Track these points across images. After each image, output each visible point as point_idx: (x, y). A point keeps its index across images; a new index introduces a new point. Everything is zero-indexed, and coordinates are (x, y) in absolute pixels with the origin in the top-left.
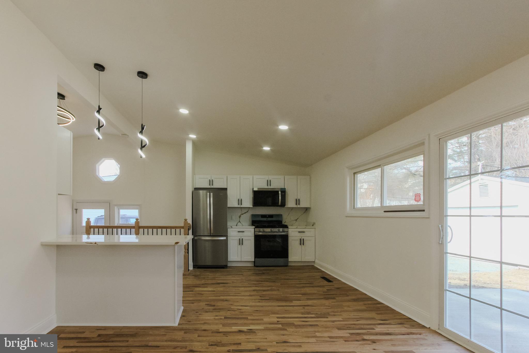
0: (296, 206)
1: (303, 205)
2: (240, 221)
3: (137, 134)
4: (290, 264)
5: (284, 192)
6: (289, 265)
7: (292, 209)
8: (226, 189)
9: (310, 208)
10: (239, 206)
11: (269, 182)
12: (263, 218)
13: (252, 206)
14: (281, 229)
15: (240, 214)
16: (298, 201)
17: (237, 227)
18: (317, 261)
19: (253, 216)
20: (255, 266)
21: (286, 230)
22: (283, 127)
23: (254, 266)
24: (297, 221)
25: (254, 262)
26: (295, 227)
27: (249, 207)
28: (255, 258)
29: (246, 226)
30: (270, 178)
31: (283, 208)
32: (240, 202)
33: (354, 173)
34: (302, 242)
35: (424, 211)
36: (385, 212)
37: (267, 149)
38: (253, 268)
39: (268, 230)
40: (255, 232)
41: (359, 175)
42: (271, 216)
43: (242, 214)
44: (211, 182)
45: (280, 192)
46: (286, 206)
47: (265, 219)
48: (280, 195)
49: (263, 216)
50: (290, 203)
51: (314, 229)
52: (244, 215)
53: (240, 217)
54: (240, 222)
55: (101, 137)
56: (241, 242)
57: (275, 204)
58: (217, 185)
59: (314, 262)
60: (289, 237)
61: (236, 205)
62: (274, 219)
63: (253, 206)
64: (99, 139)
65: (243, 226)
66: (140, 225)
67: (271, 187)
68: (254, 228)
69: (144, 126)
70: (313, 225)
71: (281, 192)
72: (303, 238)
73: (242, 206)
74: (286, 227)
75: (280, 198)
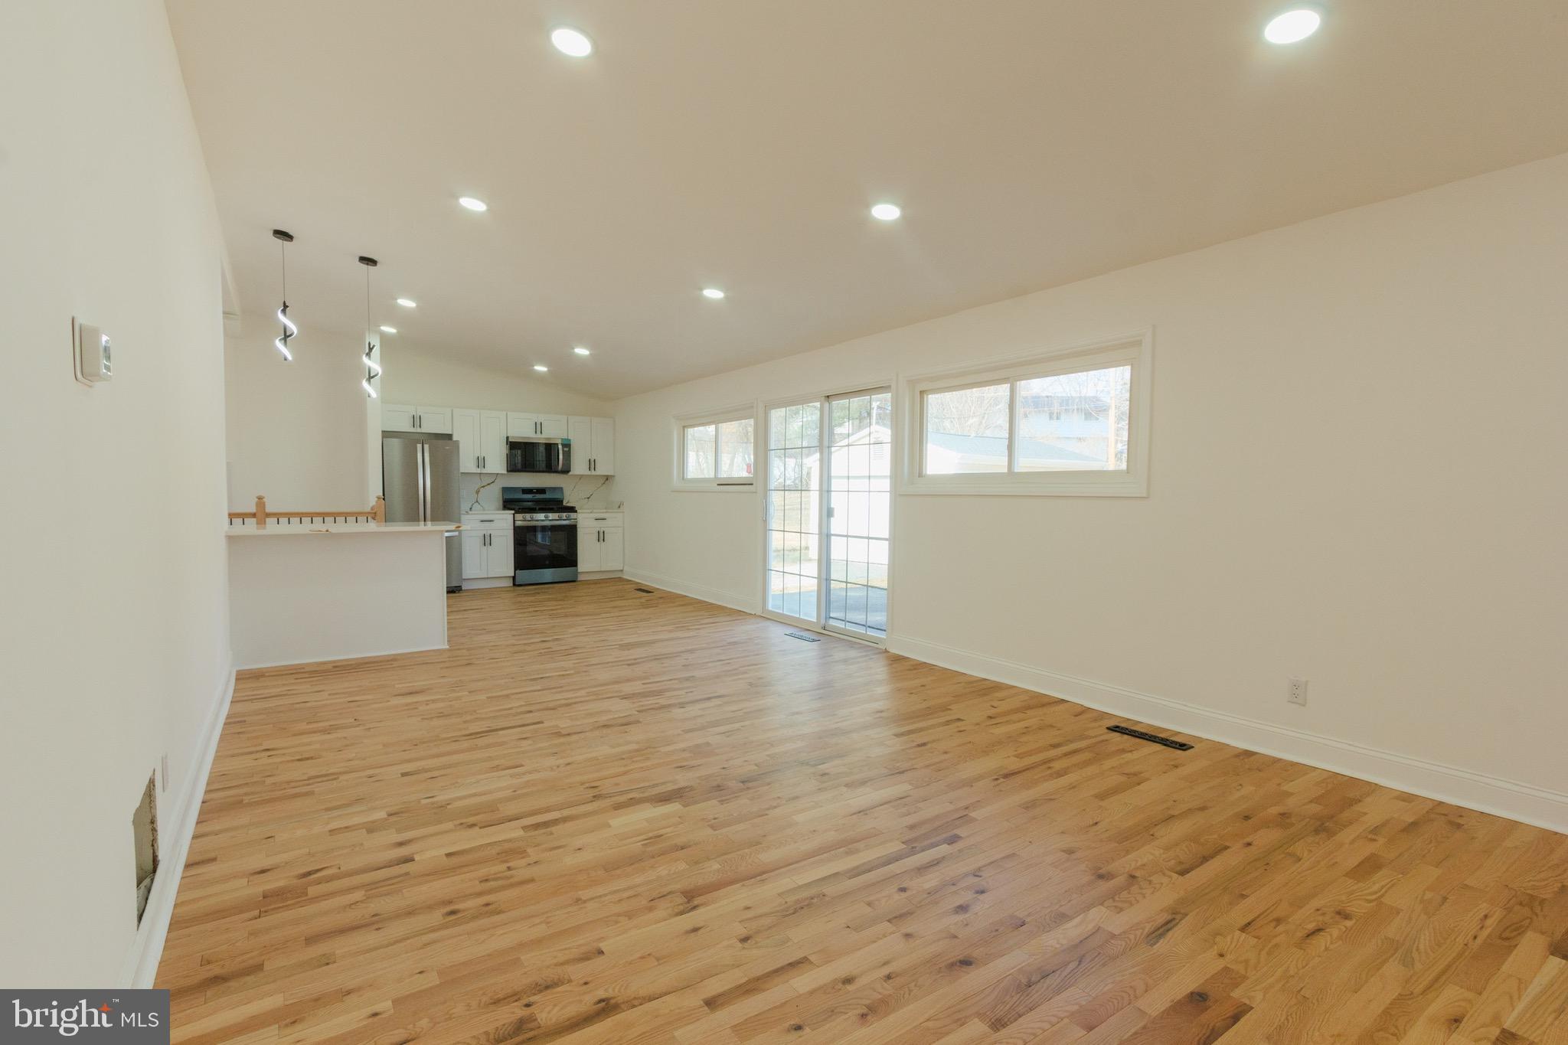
0: (589, 473)
1: (601, 470)
2: (479, 500)
3: (361, 357)
4: (581, 578)
5: (567, 445)
6: (579, 579)
7: (581, 477)
8: (449, 436)
9: (614, 476)
10: (479, 471)
11: (538, 427)
12: (525, 494)
13: (506, 472)
14: (565, 514)
15: (479, 485)
16: (593, 463)
17: (475, 512)
18: (626, 569)
19: (505, 490)
20: (514, 585)
21: (573, 515)
22: (582, 351)
23: (512, 585)
24: (592, 498)
25: (514, 578)
26: (589, 510)
27: (498, 474)
28: (515, 570)
29: (488, 510)
30: (541, 418)
31: (565, 476)
32: (481, 462)
33: (684, 427)
34: (601, 537)
35: (752, 484)
36: (718, 485)
37: (541, 368)
38: (512, 589)
39: (541, 516)
40: (514, 521)
41: (689, 429)
42: (542, 491)
43: (483, 487)
44: (416, 420)
45: (561, 447)
46: (570, 473)
47: (529, 496)
48: (561, 452)
49: (526, 491)
50: (579, 467)
51: (621, 514)
52: (486, 487)
53: (478, 492)
54: (478, 502)
55: (290, 358)
56: (487, 540)
57: (550, 468)
58: (429, 427)
59: (622, 571)
60: (578, 530)
61: (474, 470)
62: (547, 496)
63: (508, 471)
64: (286, 359)
65: (484, 510)
66: (269, 509)
67: (543, 436)
68: (514, 514)
69: (374, 346)
70: (619, 507)
71: (564, 446)
72: (603, 529)
73: (484, 471)
74: (572, 510)
75: (561, 457)
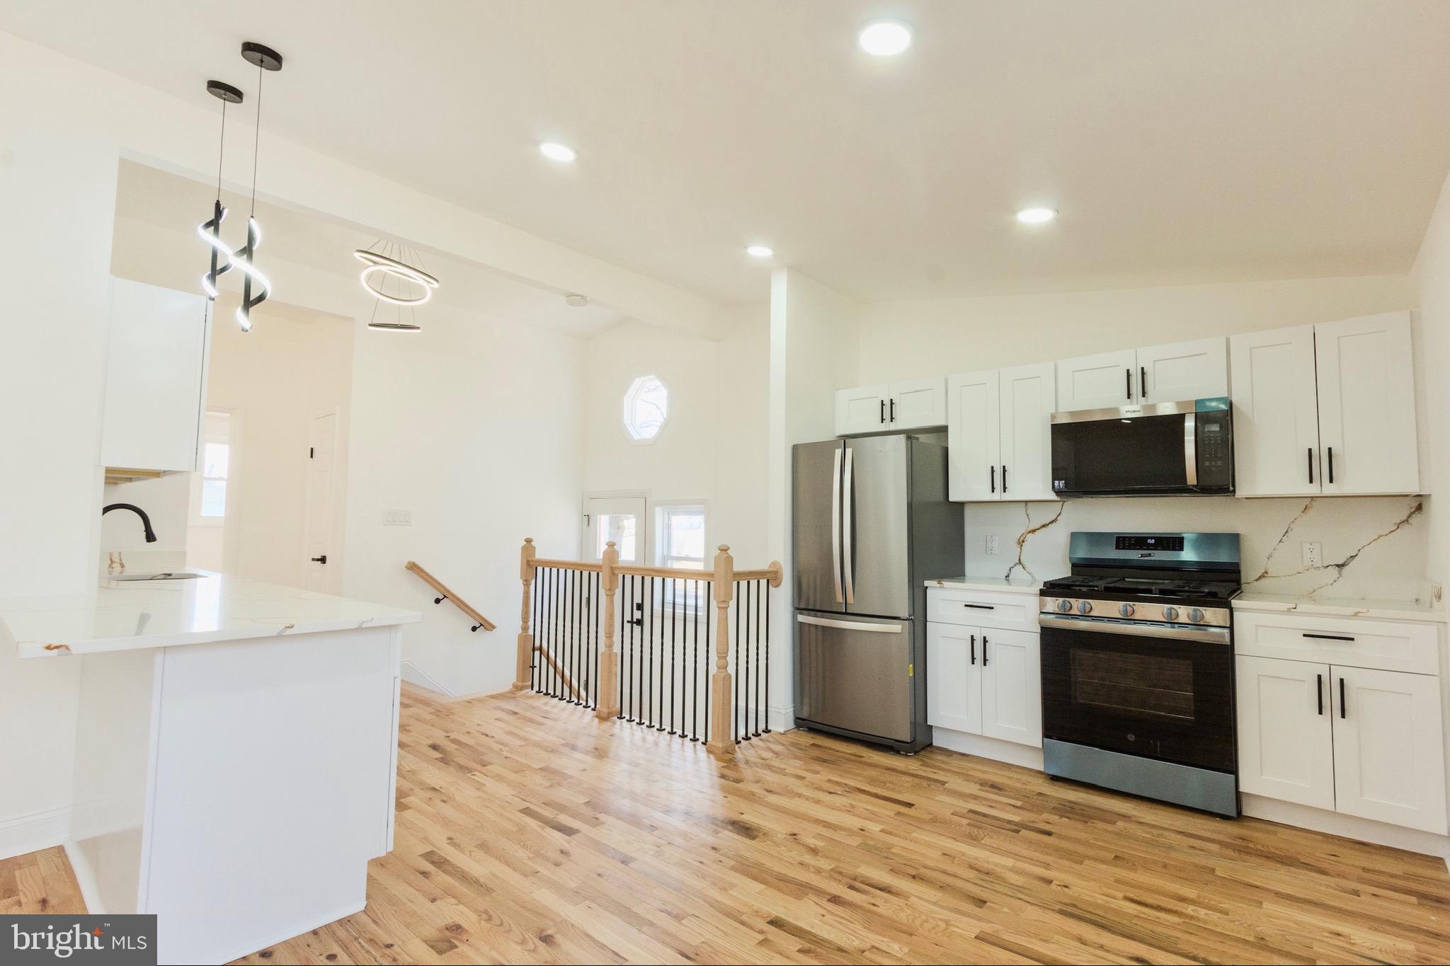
0: (1306, 490)
1: (1358, 480)
2: (1022, 560)
5: (1215, 417)
7: (1281, 503)
8: (942, 430)
10: (995, 497)
11: (1135, 381)
12: (1124, 548)
13: (1053, 497)
14: (1184, 610)
15: (1023, 530)
16: (1324, 461)
17: (1006, 587)
19: (1079, 539)
20: (1046, 773)
23: (1043, 770)
24: (1345, 570)
25: (1043, 755)
26: (1284, 606)
27: (1041, 501)
30: (1146, 357)
32: (999, 477)
34: (1333, 698)
39: (1110, 609)
40: (1041, 612)
42: (1170, 543)
43: (1033, 531)
44: (888, 409)
45: (1190, 424)
46: (1238, 492)
47: (1134, 555)
48: (1190, 436)
49: (1124, 541)
50: (1272, 475)
52: (1037, 532)
53: (1021, 542)
54: (1020, 562)
56: (980, 651)
58: (907, 419)
60: (1237, 658)
61: (987, 493)
68: (1040, 596)
71: (1196, 421)
72: (1337, 673)
75: (1190, 450)
